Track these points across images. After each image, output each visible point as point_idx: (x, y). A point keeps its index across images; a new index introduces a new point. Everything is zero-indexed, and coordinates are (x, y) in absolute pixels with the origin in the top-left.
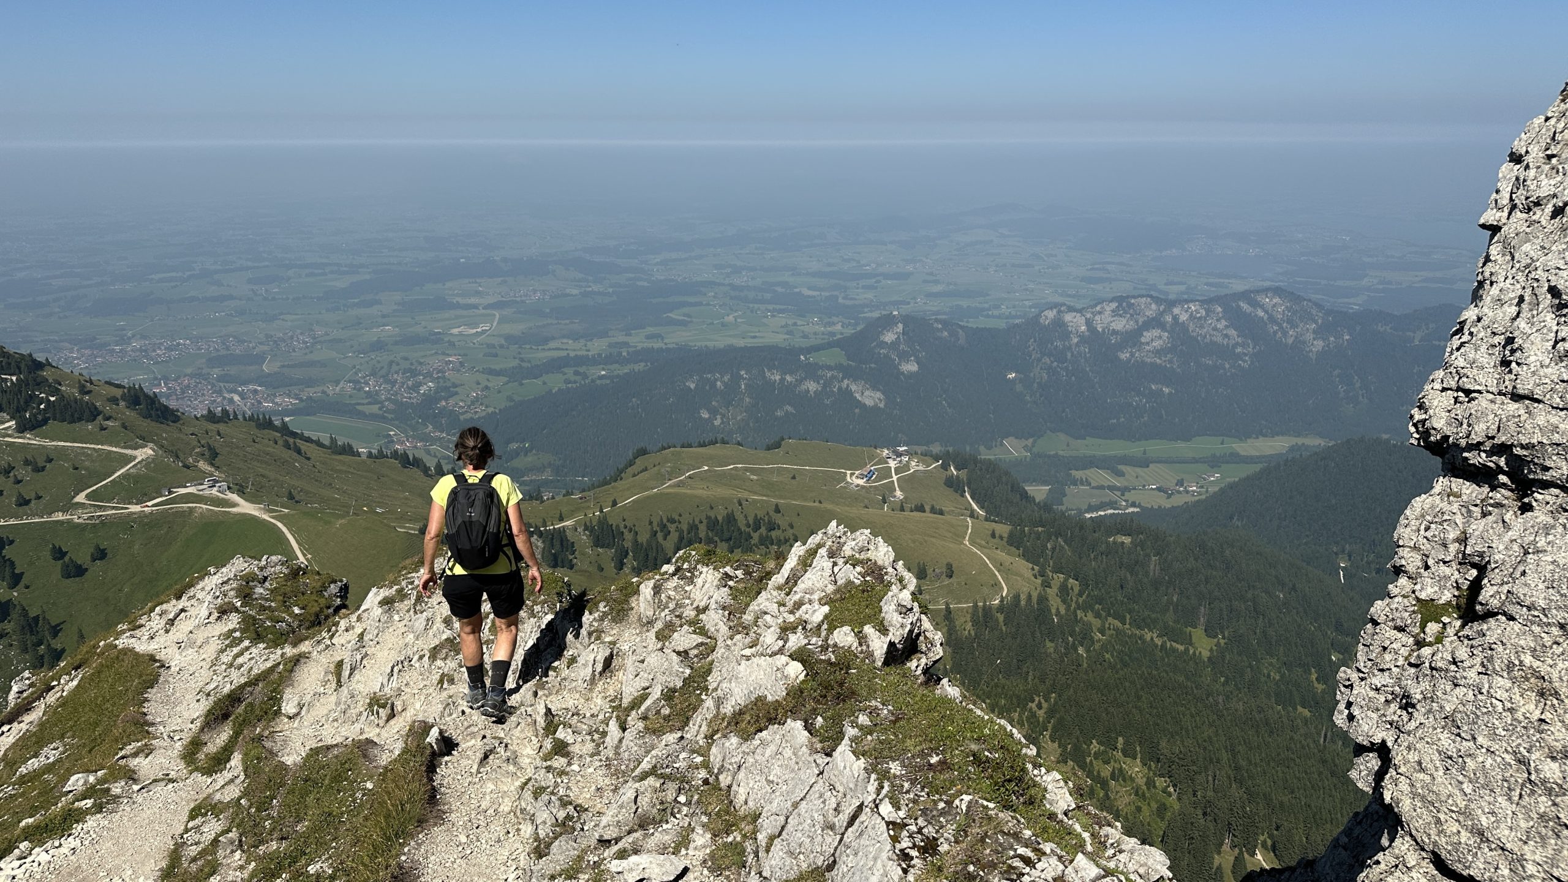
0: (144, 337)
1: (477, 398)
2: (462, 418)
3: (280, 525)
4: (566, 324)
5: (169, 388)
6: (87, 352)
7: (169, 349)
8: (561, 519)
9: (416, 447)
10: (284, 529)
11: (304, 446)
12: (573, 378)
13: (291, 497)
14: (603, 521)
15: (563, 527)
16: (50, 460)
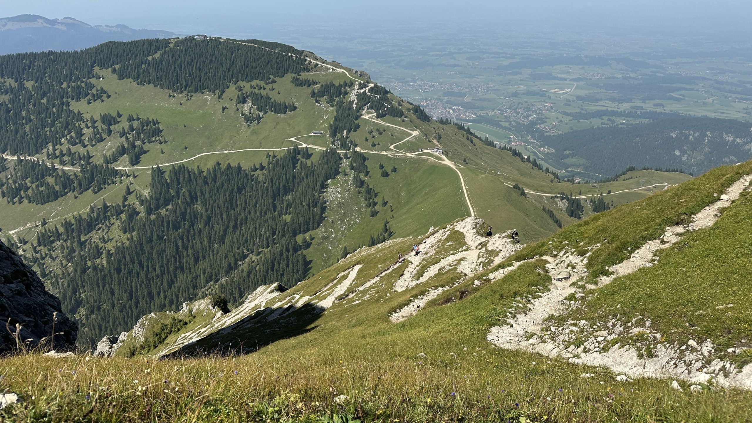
0: (422, 80)
1: (555, 126)
2: (545, 134)
3: (458, 172)
4: (610, 93)
5: (427, 104)
6: (401, 84)
7: (430, 86)
8: (580, 194)
9: (521, 145)
10: (460, 174)
11: (474, 139)
12: (606, 122)
13: (465, 161)
14: (601, 200)
15: (580, 198)
16: (384, 131)
